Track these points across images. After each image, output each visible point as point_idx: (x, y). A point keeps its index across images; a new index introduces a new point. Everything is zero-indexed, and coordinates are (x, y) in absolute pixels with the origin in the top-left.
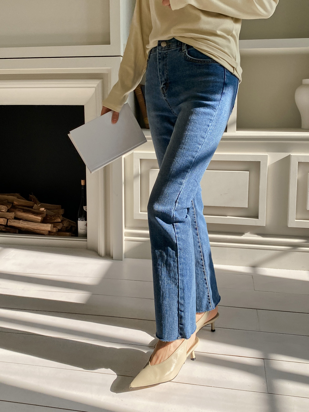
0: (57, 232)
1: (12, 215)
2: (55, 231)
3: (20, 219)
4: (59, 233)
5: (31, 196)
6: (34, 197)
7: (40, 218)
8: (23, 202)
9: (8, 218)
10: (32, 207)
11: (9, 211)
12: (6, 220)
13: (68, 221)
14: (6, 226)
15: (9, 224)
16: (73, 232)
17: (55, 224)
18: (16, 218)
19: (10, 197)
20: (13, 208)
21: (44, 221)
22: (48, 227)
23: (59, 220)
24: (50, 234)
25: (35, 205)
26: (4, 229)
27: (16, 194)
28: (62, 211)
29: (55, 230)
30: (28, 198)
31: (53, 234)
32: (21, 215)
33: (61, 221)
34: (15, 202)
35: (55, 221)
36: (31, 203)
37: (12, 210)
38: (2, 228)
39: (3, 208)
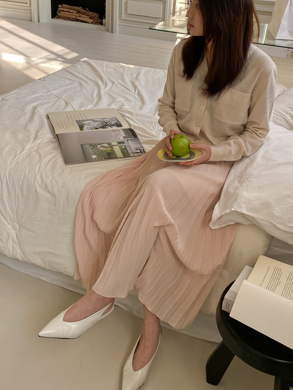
4: (96, 23)
6: (88, 9)
8: (83, 10)
9: (76, 16)
10: (86, 13)
11: (77, 13)
14: (76, 19)
16: (101, 24)
18: (79, 16)
19: (78, 8)
20: (78, 12)
21: (90, 18)
22: (91, 20)
23: (96, 19)
24: (92, 23)
27: (81, 7)
28: (98, 16)
29: (94, 22)
30: (85, 9)
32: (81, 15)
33: (97, 19)
34: (79, 10)
35: (95, 19)
36: (86, 11)
37: (78, 13)
38: (74, 19)
39: (75, 12)
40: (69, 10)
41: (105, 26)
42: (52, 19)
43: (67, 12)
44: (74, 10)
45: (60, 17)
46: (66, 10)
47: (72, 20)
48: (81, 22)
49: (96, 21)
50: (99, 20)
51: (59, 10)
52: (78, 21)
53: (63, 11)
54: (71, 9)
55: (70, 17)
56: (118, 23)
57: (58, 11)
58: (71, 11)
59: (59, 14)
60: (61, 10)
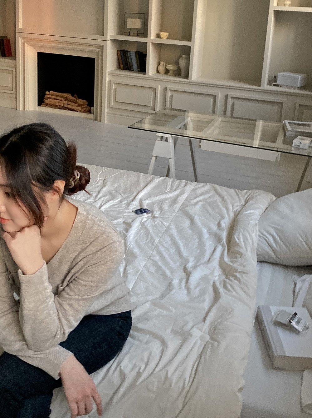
1: (66, 102)
3: (69, 105)
4: (85, 112)
5: (75, 95)
7: (77, 105)
8: (71, 98)
10: (74, 100)
11: (65, 100)
12: (64, 104)
14: (63, 107)
16: (90, 112)
17: (83, 108)
18: (67, 104)
19: (65, 95)
21: (79, 106)
22: (80, 108)
24: (80, 111)
25: (76, 100)
27: (69, 94)
28: (87, 103)
29: (83, 110)
30: (73, 96)
32: (69, 103)
33: (86, 107)
34: (68, 97)
36: (74, 98)
38: (61, 107)
39: (63, 99)
41: (93, 114)
42: (39, 107)
43: (54, 99)
44: (62, 97)
46: (53, 97)
47: (59, 108)
48: (69, 110)
49: (85, 109)
50: (88, 108)
51: (46, 97)
52: (66, 109)
53: (50, 98)
54: (58, 96)
56: (106, 111)
58: (59, 98)
59: (46, 101)
60: (49, 98)
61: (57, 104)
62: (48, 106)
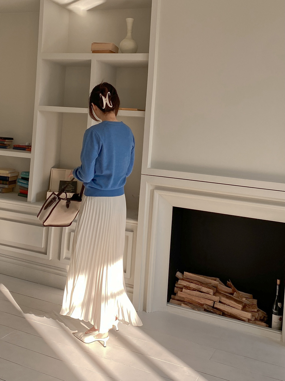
0: (255, 320)
1: (216, 298)
2: (253, 320)
3: (224, 304)
4: (256, 322)
5: (229, 282)
6: (232, 285)
7: (241, 306)
9: (215, 300)
10: (232, 294)
11: (214, 294)
12: (213, 302)
13: (262, 312)
14: (213, 307)
15: (215, 306)
16: (268, 323)
17: (253, 313)
18: (220, 302)
20: (217, 292)
21: (244, 309)
23: (256, 310)
24: (249, 321)
25: (235, 293)
26: (212, 310)
27: (218, 279)
28: (255, 301)
30: (226, 285)
31: (251, 322)
32: (224, 300)
35: (253, 310)
36: (230, 290)
37: (217, 294)
38: (210, 309)
39: (211, 291)
40: (200, 287)
42: (169, 304)
44: (207, 285)
45: (182, 301)
46: (192, 285)
47: (206, 310)
50: (261, 315)
51: (180, 285)
52: (218, 312)
53: (187, 288)
54: (202, 283)
55: (202, 303)
57: (176, 285)
58: (204, 289)
60: (185, 286)
61: (203, 301)
62: (186, 304)
